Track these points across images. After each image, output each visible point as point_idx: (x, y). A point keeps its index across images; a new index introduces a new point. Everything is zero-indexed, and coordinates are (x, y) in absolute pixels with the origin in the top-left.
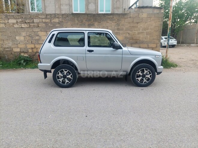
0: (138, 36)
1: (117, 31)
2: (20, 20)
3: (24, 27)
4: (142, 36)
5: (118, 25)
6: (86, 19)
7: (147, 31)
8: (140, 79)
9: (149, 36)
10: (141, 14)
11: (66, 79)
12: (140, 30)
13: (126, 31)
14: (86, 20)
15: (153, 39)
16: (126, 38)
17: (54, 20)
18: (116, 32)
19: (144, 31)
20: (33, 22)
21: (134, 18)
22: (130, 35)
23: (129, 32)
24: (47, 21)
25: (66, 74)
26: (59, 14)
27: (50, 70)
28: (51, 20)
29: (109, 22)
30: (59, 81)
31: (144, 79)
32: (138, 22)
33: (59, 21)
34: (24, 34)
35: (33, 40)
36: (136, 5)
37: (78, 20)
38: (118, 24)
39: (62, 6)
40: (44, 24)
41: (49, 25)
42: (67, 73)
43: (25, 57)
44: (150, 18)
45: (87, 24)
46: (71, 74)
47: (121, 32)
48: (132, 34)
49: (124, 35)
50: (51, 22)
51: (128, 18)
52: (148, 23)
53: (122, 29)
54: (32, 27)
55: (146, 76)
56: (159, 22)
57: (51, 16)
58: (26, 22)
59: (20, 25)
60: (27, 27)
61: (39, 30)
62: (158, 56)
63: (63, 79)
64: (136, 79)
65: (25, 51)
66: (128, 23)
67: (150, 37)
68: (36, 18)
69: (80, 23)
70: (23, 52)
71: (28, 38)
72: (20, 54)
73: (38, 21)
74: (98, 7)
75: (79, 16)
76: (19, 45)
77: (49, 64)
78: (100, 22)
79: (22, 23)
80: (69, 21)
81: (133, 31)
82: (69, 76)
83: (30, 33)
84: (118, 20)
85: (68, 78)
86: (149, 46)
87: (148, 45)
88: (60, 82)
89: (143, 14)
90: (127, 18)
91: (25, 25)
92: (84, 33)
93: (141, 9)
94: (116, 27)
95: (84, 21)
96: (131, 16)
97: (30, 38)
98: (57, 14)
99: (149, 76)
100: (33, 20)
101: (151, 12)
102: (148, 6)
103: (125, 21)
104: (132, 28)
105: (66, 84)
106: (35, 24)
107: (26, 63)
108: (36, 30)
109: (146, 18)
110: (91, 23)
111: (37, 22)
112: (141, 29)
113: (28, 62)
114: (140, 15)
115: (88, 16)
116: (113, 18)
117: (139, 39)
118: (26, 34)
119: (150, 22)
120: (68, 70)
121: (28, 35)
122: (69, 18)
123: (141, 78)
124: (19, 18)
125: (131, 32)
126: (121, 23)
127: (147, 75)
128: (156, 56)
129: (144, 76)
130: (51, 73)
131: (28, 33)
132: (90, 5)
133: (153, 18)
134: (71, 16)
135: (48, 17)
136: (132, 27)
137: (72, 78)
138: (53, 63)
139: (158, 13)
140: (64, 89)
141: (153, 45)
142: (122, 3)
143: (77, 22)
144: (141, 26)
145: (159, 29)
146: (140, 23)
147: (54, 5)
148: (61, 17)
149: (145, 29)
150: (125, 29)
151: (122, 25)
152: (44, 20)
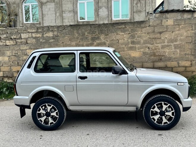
0: (163, 50)
1: (132, 45)
2: (5, 36)
3: (9, 44)
4: (168, 51)
5: (133, 37)
6: (89, 31)
7: (175, 44)
8: (156, 117)
9: (178, 51)
10: (164, 20)
11: (49, 118)
12: (164, 43)
13: (145, 44)
14: (89, 33)
15: (186, 54)
16: (145, 53)
17: (47, 34)
18: (129, 46)
19: (171, 44)
20: (20, 38)
21: (154, 26)
22: (151, 49)
23: (149, 45)
24: (38, 35)
25: (50, 111)
26: (53, 26)
27: (28, 105)
28: (43, 35)
29: (120, 33)
30: (40, 120)
31: (163, 117)
32: (160, 31)
33: (53, 35)
34: (8, 53)
35: (20, 60)
36: (163, 7)
37: (78, 33)
38: (132, 35)
39: (65, 13)
40: (34, 40)
41: (41, 40)
42: (51, 109)
43: (9, 83)
44: (178, 25)
45: (90, 38)
46: (57, 111)
47: (137, 46)
48: (153, 48)
49: (142, 50)
50: (44, 37)
51: (146, 27)
52: (176, 32)
53: (139, 43)
54: (19, 44)
55: (166, 113)
56: (192, 30)
57: (43, 30)
58: (11, 38)
59: (4, 42)
60: (13, 44)
61: (28, 48)
62: (182, 84)
63: (46, 118)
64: (152, 117)
65: (9, 75)
66: (147, 34)
67: (180, 51)
68: (24, 33)
69: (81, 37)
70: (7, 77)
71: (13, 58)
72: (3, 79)
73: (27, 37)
74: (111, 12)
75: (80, 28)
76: (2, 67)
77: (27, 97)
78: (108, 35)
79: (7, 40)
80: (67, 34)
81: (155, 44)
82: (54, 114)
83: (17, 52)
84: (133, 30)
85: (53, 116)
86: (180, 65)
87: (178, 63)
88: (42, 121)
89: (168, 20)
90: (144, 27)
91: (11, 41)
92: (74, 54)
93: (165, 14)
94: (130, 40)
95: (86, 34)
96: (151, 24)
97: (16, 58)
98: (51, 26)
99: (170, 114)
100: (21, 35)
101: (179, 17)
102: (174, 9)
103: (142, 31)
104: (154, 40)
105: (49, 125)
106: (23, 40)
107: (9, 92)
108: (24, 47)
109: (173, 25)
110: (95, 36)
111: (25, 37)
112: (166, 41)
113: (12, 91)
114: (163, 22)
115: (91, 27)
116: (126, 27)
117: (164, 54)
118: (11, 54)
119: (179, 30)
120: (52, 105)
121: (14, 54)
122: (66, 31)
123: (159, 116)
124: (3, 34)
125: (151, 46)
126: (136, 34)
127: (167, 111)
128: (179, 84)
129: (162, 113)
130: (30, 108)
131: (14, 52)
132: (101, 10)
133: (182, 26)
134: (69, 28)
135: (39, 30)
136: (153, 38)
137: (58, 116)
138: (32, 96)
139: (189, 19)
140: (46, 132)
141: (185, 62)
142: (144, 5)
143: (77, 35)
144: (166, 36)
145: (193, 40)
146: (164, 33)
147: (54, 12)
148: (56, 30)
149: (172, 41)
150: (143, 42)
151: (138, 37)
152: (34, 35)
